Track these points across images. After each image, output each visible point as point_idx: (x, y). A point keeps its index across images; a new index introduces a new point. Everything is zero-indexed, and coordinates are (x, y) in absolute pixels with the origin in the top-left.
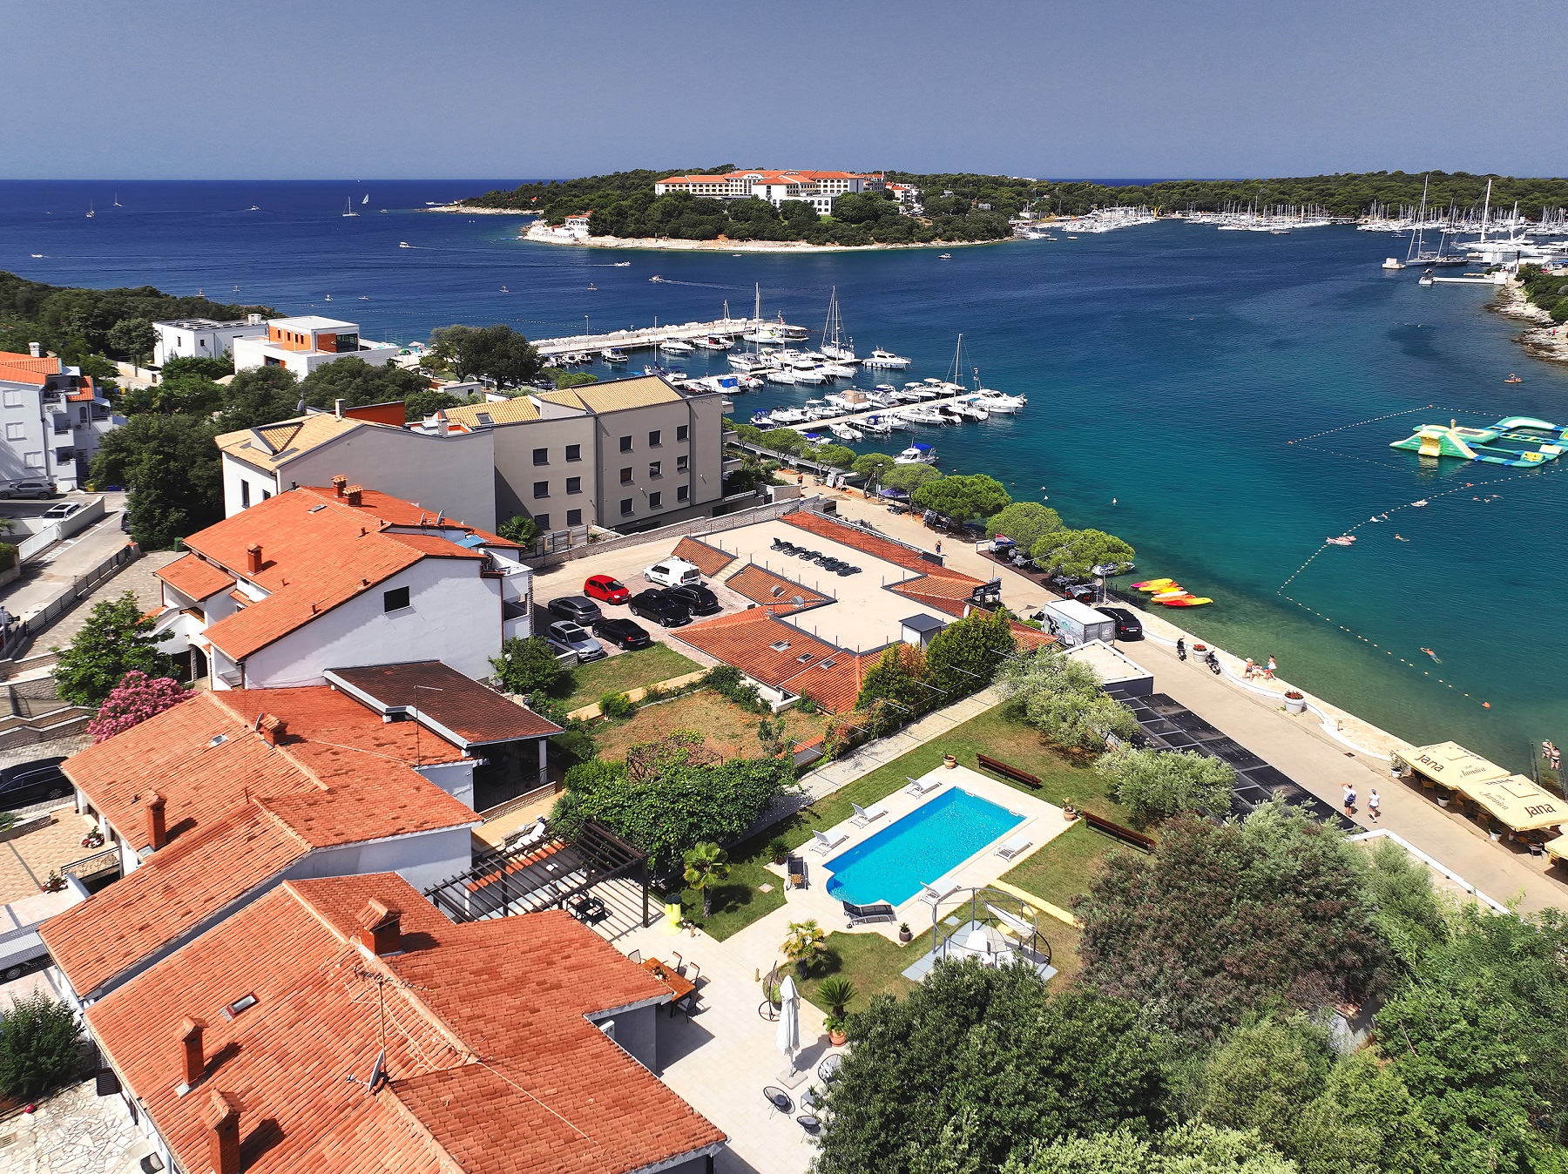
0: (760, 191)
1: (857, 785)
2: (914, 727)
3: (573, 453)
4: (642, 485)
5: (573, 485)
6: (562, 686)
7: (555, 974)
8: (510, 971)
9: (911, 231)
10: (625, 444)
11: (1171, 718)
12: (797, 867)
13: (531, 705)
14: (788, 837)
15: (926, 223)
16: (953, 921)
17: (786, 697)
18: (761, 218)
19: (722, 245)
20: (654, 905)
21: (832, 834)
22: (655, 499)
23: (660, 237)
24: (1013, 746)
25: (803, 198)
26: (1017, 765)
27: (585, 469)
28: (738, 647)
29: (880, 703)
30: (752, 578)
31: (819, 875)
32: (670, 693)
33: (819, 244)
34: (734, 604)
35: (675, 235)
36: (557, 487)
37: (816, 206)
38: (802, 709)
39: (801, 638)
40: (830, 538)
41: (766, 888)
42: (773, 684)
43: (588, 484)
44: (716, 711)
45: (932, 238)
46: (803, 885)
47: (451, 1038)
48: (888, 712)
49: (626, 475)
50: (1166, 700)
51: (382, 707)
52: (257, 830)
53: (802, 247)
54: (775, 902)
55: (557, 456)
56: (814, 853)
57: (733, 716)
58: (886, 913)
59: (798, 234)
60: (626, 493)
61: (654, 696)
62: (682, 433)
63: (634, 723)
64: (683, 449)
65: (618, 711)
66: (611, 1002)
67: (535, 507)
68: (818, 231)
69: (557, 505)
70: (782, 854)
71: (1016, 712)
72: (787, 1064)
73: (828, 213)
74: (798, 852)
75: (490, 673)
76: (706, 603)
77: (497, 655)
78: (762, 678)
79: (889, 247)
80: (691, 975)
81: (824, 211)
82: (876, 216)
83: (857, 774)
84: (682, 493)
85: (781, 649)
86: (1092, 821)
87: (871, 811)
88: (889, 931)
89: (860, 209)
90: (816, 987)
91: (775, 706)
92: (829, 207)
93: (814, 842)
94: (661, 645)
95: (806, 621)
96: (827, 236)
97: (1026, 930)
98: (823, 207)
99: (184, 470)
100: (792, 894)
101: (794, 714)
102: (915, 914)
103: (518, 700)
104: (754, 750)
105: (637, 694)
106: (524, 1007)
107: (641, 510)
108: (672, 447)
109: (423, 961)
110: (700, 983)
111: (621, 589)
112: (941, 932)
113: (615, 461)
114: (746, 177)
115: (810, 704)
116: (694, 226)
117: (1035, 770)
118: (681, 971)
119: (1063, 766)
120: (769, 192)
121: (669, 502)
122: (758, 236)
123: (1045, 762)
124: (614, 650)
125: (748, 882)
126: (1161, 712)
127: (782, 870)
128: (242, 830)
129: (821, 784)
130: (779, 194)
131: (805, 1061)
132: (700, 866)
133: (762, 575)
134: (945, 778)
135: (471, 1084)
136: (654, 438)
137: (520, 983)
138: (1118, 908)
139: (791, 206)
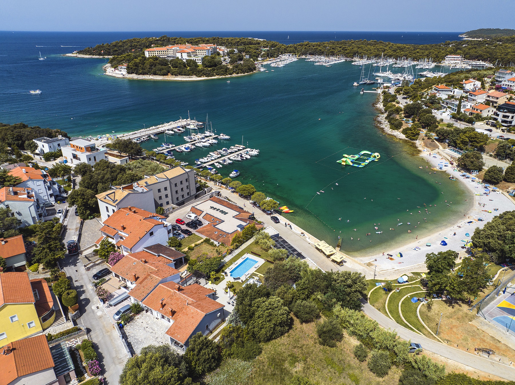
0: (179, 55)
1: (233, 258)
2: (241, 247)
3: (166, 189)
4: (180, 193)
5: (167, 196)
6: (180, 245)
7: (200, 291)
8: (194, 292)
9: (226, 71)
10: (176, 185)
11: (281, 241)
12: (226, 273)
13: (176, 250)
14: (224, 269)
15: (230, 67)
16: (248, 278)
17: (219, 243)
18: (180, 67)
19: (170, 78)
20: (207, 281)
21: (230, 267)
22: (183, 196)
23: (150, 75)
24: (256, 249)
25: (193, 58)
26: (257, 253)
27: (168, 192)
28: (209, 233)
29: (235, 244)
30: (208, 216)
31: (229, 274)
32: (199, 244)
33: (200, 77)
34: (206, 223)
35: (155, 74)
36: (163, 197)
37: (197, 61)
38: (222, 245)
39: (219, 231)
40: (221, 204)
41: (222, 277)
42: (216, 240)
43: (169, 195)
44: (207, 247)
45: (233, 73)
46: (227, 276)
47: (192, 300)
48: (237, 245)
49: (177, 192)
50: (281, 238)
51: (156, 254)
52: (152, 277)
53: (194, 78)
54: (223, 279)
55: (163, 190)
56: (228, 271)
57: (210, 247)
58: (239, 278)
59: (193, 73)
60: (177, 196)
61: (196, 245)
62: (187, 180)
63: (194, 251)
64: (187, 184)
65: (191, 249)
66: (207, 294)
67: (160, 202)
68: (199, 72)
69: (164, 201)
70: (223, 271)
71: (257, 243)
72: (229, 299)
73: (201, 63)
74: (225, 271)
75: (167, 244)
76: (200, 223)
77: (168, 241)
78: (214, 239)
79: (220, 77)
80: (215, 290)
81: (200, 63)
82: (215, 65)
83: (233, 257)
84: (188, 193)
85: (216, 233)
86: (268, 261)
87: (235, 263)
88: (240, 281)
89: (210, 62)
90: (231, 289)
91: (217, 245)
92: (201, 61)
93: (228, 269)
94: (194, 234)
95: (219, 226)
96: (201, 73)
97: (258, 278)
98: (199, 61)
99: (87, 201)
100: (226, 277)
101: (221, 246)
102: (243, 278)
103: (173, 249)
104: (216, 255)
105: (193, 245)
106: (198, 295)
107: (181, 199)
108: (185, 184)
109: (184, 291)
110: (216, 291)
111: (183, 222)
112: (247, 280)
113: (174, 189)
114: (173, 48)
115: (223, 244)
116: (160, 70)
117: (260, 253)
118: (213, 290)
119: (264, 252)
120: (182, 56)
121: (186, 196)
122: (181, 74)
123: (262, 251)
124: (186, 236)
125: (219, 276)
126: (280, 240)
127: (224, 274)
128: (149, 277)
129: (227, 259)
130: (185, 56)
131: (231, 298)
132: (213, 275)
133: (210, 216)
134: (246, 256)
135: (197, 303)
136: (181, 182)
137: (196, 293)
138: (268, 275)
139: (189, 62)
